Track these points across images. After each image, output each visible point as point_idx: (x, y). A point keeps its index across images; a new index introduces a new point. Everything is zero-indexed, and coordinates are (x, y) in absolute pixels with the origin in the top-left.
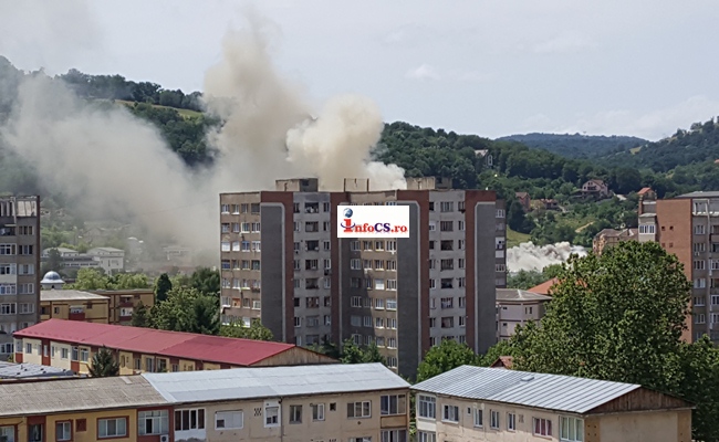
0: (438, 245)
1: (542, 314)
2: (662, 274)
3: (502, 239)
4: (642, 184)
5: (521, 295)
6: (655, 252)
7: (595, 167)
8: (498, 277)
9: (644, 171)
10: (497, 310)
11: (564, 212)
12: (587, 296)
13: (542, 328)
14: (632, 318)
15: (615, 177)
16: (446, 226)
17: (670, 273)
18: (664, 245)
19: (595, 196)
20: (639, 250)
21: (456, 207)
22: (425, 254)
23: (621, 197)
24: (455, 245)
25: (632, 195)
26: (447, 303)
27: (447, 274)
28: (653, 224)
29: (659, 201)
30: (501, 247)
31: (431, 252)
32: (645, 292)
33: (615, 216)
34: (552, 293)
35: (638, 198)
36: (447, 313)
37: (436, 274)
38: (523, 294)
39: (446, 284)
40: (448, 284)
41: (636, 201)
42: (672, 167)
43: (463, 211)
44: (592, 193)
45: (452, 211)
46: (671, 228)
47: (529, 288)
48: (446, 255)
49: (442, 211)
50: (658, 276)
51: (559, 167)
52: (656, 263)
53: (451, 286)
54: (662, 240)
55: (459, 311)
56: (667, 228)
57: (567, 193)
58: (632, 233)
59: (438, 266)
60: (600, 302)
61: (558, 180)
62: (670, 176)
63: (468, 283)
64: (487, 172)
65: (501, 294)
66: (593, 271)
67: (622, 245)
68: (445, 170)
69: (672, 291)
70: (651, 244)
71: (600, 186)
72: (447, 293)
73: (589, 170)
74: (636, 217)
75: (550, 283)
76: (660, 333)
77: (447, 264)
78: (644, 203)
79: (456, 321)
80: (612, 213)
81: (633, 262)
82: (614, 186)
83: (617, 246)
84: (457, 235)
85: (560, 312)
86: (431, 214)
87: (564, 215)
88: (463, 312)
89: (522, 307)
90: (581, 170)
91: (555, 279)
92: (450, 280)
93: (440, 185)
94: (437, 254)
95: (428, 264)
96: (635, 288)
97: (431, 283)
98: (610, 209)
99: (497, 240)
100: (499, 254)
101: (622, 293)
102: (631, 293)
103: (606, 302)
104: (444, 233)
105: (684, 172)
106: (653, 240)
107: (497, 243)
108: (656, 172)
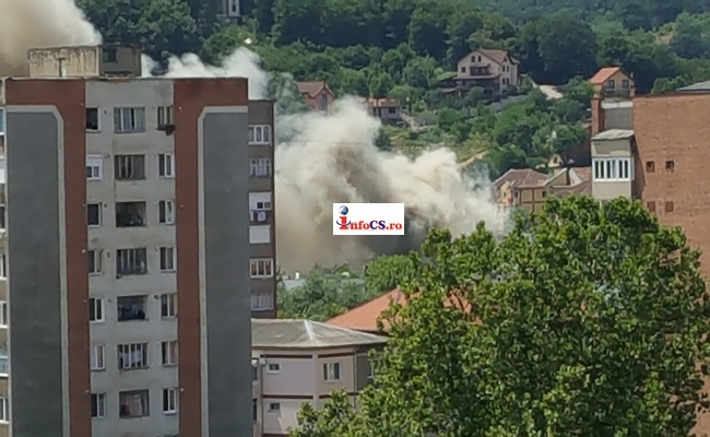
0: (108, 214)
1: (363, 379)
2: (650, 278)
3: (264, 198)
4: (599, 59)
5: (312, 333)
6: (633, 223)
7: (488, 18)
8: (257, 292)
9: (604, 27)
10: (255, 372)
11: (414, 128)
12: (473, 333)
13: (362, 413)
14: (577, 383)
15: (535, 43)
16: (128, 168)
17: (667, 274)
18: (652, 206)
19: (488, 88)
20: (596, 221)
21: (151, 120)
22: (77, 238)
23: (550, 92)
24: (152, 214)
25: (578, 85)
26: (132, 356)
27: (131, 285)
28: (624, 155)
29: (641, 100)
30: (262, 217)
31: (93, 232)
32: (609, 322)
33: (536, 139)
34: (387, 327)
35: (592, 92)
36: (134, 380)
37: (106, 286)
38: (315, 330)
39: (131, 309)
40: (135, 308)
41: (586, 101)
42: (669, 15)
43: (169, 129)
44: (480, 82)
45: (142, 130)
46: (669, 164)
47: (335, 315)
48: (129, 238)
49: (118, 130)
50: (639, 281)
51: (401, 19)
52: (634, 250)
53: (141, 316)
54: (647, 194)
55: (161, 376)
56: (660, 166)
57: (421, 82)
58: (576, 177)
59: (110, 264)
60: (503, 346)
61: (397, 52)
62: (664, 38)
63: (183, 306)
64: (227, 33)
65: (265, 333)
66: (486, 270)
67: (553, 208)
68: (123, 28)
69: (674, 317)
70: (622, 203)
71: (498, 64)
72: (133, 331)
73: (472, 25)
74: (585, 140)
75: (382, 303)
76: (644, 419)
77: (131, 262)
78: (605, 105)
79: (156, 400)
80: (528, 132)
81: (580, 249)
82: (535, 65)
83: (540, 211)
84: (155, 188)
85: (407, 373)
86: (90, 136)
87: (414, 136)
88: (170, 378)
89: (314, 364)
90: (454, 27)
91: (394, 294)
92: (139, 299)
93: (112, 66)
94: (107, 236)
95: (85, 262)
96: (586, 311)
97: (92, 309)
98: (524, 121)
99: (254, 199)
100: (259, 235)
101: (556, 325)
102: (576, 324)
103: (517, 346)
104: (122, 184)
105: (698, 30)
106: (627, 195)
107: (253, 206)
108: (632, 27)
